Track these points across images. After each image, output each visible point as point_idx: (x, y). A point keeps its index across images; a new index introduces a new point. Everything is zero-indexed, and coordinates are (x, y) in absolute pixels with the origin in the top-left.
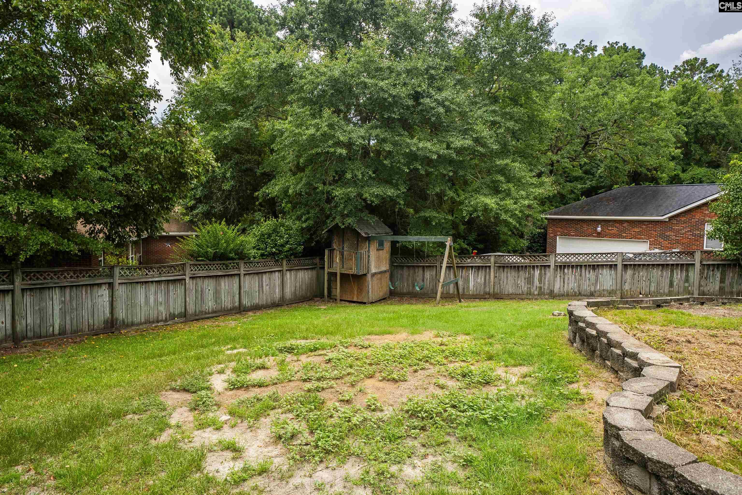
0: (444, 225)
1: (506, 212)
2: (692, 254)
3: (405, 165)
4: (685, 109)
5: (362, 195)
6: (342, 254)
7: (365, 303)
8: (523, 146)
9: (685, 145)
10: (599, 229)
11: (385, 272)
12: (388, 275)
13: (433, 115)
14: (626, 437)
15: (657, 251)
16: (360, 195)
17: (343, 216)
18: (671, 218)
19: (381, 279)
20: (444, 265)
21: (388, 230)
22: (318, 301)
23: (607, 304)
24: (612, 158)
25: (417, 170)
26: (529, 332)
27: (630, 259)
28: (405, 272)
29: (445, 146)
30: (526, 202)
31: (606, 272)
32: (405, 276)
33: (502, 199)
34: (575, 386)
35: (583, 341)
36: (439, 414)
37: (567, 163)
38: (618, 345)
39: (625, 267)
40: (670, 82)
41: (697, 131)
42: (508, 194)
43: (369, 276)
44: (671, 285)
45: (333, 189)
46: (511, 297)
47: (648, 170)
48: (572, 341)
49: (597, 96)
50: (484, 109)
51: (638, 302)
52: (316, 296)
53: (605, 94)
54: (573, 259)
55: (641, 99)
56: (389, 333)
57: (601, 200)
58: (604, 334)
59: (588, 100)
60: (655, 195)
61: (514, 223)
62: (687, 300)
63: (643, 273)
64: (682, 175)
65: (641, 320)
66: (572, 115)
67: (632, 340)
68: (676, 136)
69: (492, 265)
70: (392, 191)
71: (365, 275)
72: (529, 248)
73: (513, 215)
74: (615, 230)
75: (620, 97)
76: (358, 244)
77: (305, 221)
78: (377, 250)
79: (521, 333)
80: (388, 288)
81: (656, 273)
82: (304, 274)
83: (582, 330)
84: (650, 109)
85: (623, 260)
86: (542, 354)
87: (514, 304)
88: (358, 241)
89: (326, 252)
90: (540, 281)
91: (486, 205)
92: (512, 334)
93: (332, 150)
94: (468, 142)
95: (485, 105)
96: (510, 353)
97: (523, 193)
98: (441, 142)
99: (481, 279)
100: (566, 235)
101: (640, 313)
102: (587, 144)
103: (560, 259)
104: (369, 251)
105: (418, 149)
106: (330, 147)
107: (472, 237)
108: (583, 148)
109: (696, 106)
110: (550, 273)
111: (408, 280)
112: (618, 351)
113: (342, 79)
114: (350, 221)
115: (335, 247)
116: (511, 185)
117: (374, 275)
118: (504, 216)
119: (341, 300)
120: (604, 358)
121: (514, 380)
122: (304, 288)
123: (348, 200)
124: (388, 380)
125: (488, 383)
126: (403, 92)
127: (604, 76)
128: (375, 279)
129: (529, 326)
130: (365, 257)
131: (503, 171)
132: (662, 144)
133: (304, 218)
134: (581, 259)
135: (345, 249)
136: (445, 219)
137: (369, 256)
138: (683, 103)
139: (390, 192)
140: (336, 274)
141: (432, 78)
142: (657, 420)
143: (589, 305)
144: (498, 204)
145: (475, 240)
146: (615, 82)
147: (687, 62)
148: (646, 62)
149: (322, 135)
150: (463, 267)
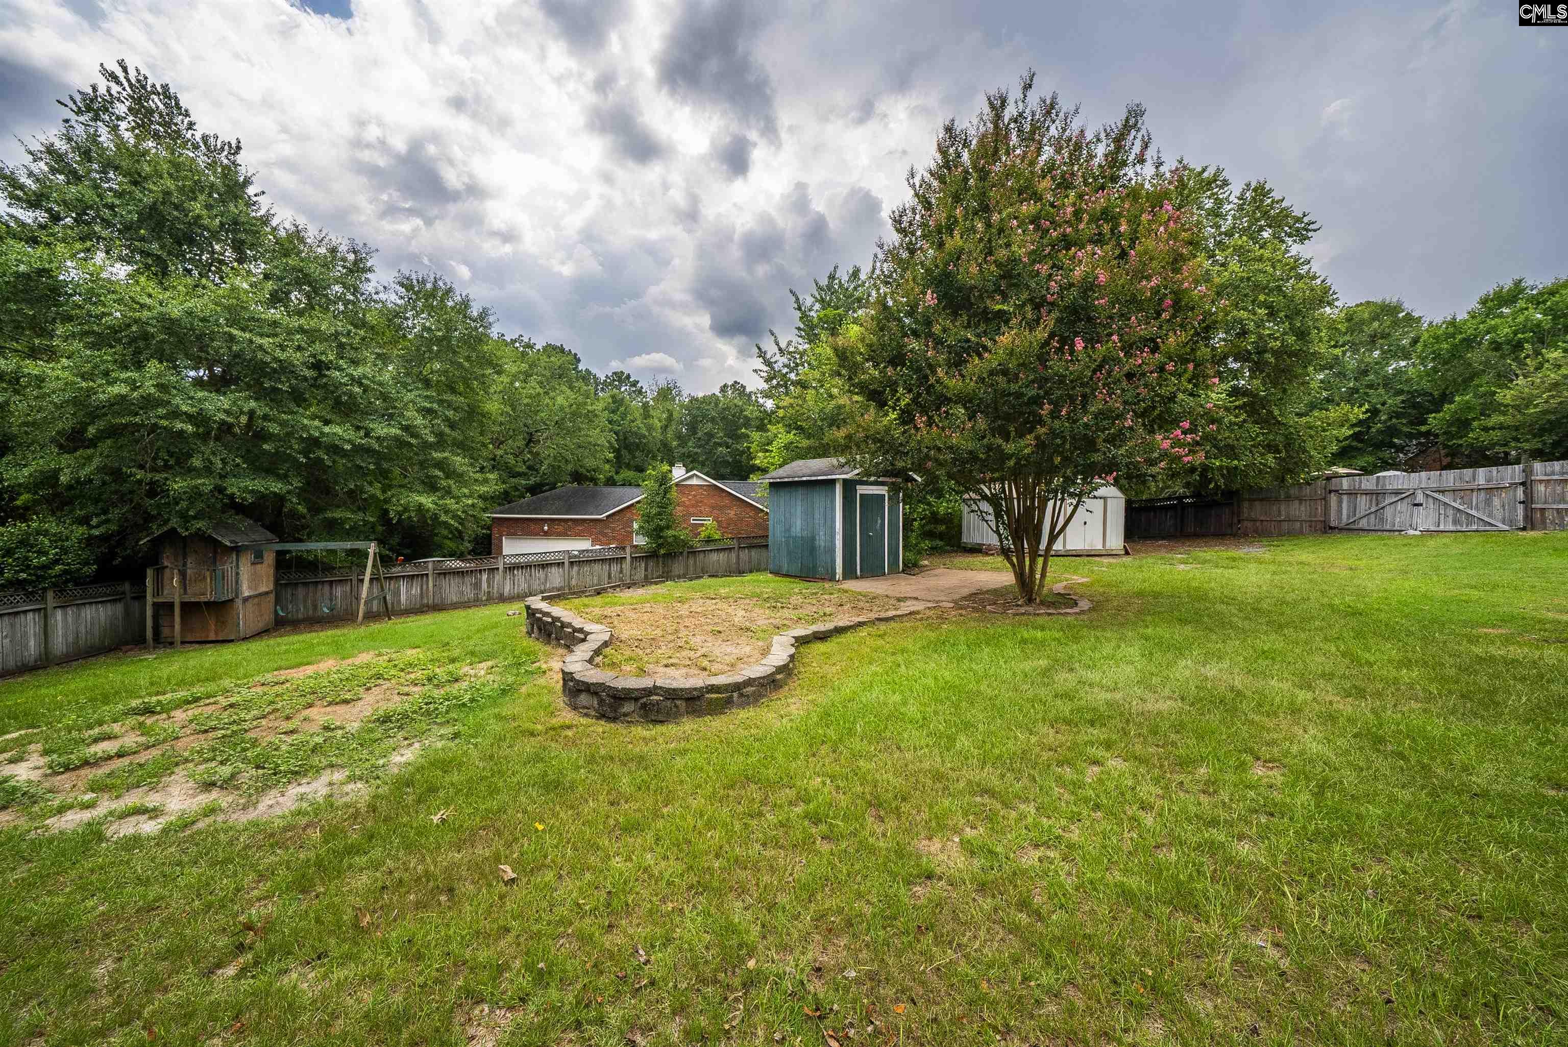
0: (362, 529)
1: (446, 512)
2: (624, 548)
3: (300, 453)
4: (615, 418)
5: (225, 489)
6: (183, 574)
7: (232, 641)
8: (461, 438)
9: (617, 451)
10: (546, 528)
11: (267, 593)
12: (272, 597)
13: (345, 393)
14: (577, 676)
15: (598, 547)
16: (220, 490)
17: (184, 517)
18: (608, 517)
19: (259, 604)
20: (367, 578)
21: (269, 535)
22: (131, 650)
23: (558, 596)
24: (555, 457)
25: (320, 460)
26: (487, 633)
27: (575, 556)
28: (301, 592)
29: (362, 433)
30: (470, 502)
31: (554, 570)
32: (301, 596)
33: (442, 498)
34: (537, 664)
35: (540, 629)
36: (415, 712)
37: (511, 459)
38: (569, 625)
39: (572, 563)
40: (602, 389)
41: (626, 438)
42: (448, 492)
43: (239, 602)
44: (610, 577)
45: (167, 479)
46: (455, 606)
47: (588, 471)
48: (529, 633)
49: (539, 394)
50: (417, 393)
51: (583, 592)
52: (127, 643)
53: (546, 393)
54: (522, 560)
55: (579, 405)
56: (308, 664)
57: (546, 499)
58: (557, 619)
59: (530, 397)
60: (594, 496)
61: (456, 525)
62: (619, 586)
63: (586, 568)
64: (615, 477)
65: (585, 606)
66: (514, 410)
67: (580, 619)
68: (609, 442)
69: (430, 572)
70: (280, 485)
71: (232, 600)
72: (473, 552)
73: (455, 517)
74: (560, 529)
75: (560, 400)
76: (215, 558)
77: (97, 527)
78: (253, 564)
79: (479, 635)
80: (272, 616)
81: (597, 567)
82: (97, 610)
83: (540, 619)
84: (587, 416)
85: (570, 558)
86: (504, 648)
87: (461, 613)
88: (215, 552)
89: (150, 572)
90: (489, 587)
91: (420, 505)
92: (469, 638)
93: (164, 423)
94: (395, 431)
95: (417, 389)
96: (473, 653)
97: (466, 491)
98: (358, 428)
99: (416, 590)
100: (512, 535)
101: (586, 600)
102: (530, 441)
103: (508, 560)
104: (237, 566)
105: (322, 433)
106: (161, 418)
107: (395, 540)
108: (527, 445)
109: (624, 416)
110: (498, 577)
111: (305, 601)
112: (570, 630)
113: (186, 321)
114: (200, 524)
115: (166, 564)
116: (451, 482)
117: (246, 600)
118: (443, 518)
119: (183, 643)
120: (558, 639)
121: (482, 673)
122: (97, 633)
123: (195, 495)
124: (337, 704)
125: (457, 680)
126: (297, 358)
127: (543, 376)
128: (249, 604)
129: (485, 629)
130: (231, 574)
131: (440, 465)
132: (598, 449)
133: (94, 521)
134: (531, 558)
135: (189, 565)
136: (364, 520)
137: (237, 574)
138: (613, 412)
139: (277, 487)
140: (171, 605)
141: (341, 346)
142: (597, 666)
143: (544, 599)
144: (436, 504)
145: (399, 544)
146: (555, 383)
147: (615, 373)
148: (581, 367)
149: (142, 397)
150: (391, 578)
